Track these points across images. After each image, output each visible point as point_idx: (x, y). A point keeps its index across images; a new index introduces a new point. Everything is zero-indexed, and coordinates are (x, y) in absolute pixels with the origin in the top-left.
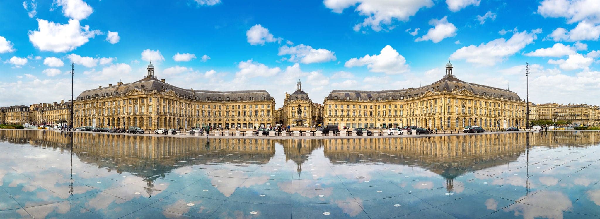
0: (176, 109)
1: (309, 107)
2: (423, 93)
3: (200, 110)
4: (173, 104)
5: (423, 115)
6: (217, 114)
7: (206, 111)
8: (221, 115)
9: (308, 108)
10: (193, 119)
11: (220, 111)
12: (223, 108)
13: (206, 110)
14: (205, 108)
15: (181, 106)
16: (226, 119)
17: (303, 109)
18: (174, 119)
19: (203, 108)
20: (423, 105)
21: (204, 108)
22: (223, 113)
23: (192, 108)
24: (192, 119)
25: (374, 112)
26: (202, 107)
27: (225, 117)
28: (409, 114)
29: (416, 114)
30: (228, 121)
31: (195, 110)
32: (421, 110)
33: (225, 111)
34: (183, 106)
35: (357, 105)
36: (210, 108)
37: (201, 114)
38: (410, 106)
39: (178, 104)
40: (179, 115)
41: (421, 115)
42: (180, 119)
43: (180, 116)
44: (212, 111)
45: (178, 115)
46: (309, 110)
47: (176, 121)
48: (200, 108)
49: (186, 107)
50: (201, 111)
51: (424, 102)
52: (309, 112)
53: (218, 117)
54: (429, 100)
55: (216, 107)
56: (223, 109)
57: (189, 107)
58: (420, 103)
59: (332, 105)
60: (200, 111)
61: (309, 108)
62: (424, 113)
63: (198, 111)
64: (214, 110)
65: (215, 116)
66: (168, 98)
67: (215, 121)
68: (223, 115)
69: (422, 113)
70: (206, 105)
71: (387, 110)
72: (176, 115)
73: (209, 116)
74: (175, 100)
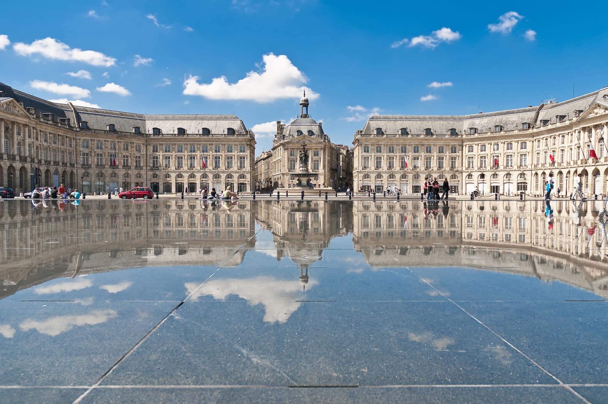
0: (27, 147)
1: (324, 150)
2: (581, 111)
3: (91, 152)
4: (19, 134)
5: (579, 162)
6: (132, 162)
7: (106, 156)
8: (142, 164)
9: (321, 153)
10: (75, 171)
11: (138, 155)
12: (145, 150)
13: (107, 154)
14: (103, 147)
15: (43, 140)
16: (151, 173)
17: (310, 154)
18: (23, 169)
19: (98, 148)
20: (579, 139)
21: (101, 148)
22: (145, 161)
23: (70, 146)
24: (72, 173)
25: (460, 159)
26: (96, 147)
27: (149, 168)
28: (542, 161)
29: (560, 161)
30: (156, 177)
31: (78, 152)
32: (575, 151)
33: (149, 156)
34: (46, 141)
35: (422, 145)
36: (115, 149)
37: (93, 160)
38: (544, 144)
39: (33, 135)
40: (36, 160)
41: (572, 163)
42: (39, 169)
43: (40, 162)
44: (120, 155)
45: (32, 161)
46: (324, 158)
47: (30, 174)
48: (90, 146)
49: (55, 143)
50: (93, 154)
51: (582, 132)
52: (324, 161)
53: (133, 167)
54: (596, 127)
55: (129, 147)
56: (145, 153)
57: (63, 144)
58: (572, 135)
59: (370, 146)
60: (91, 155)
61: (324, 154)
62: (581, 157)
63: (87, 154)
64: (125, 153)
65: (126, 166)
66: (4, 117)
67: (128, 177)
68: (145, 165)
69: (575, 158)
70: (105, 141)
71: (489, 155)
72: (29, 159)
73: (113, 165)
74: (25, 125)
